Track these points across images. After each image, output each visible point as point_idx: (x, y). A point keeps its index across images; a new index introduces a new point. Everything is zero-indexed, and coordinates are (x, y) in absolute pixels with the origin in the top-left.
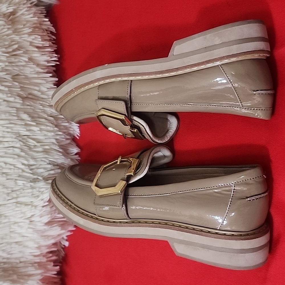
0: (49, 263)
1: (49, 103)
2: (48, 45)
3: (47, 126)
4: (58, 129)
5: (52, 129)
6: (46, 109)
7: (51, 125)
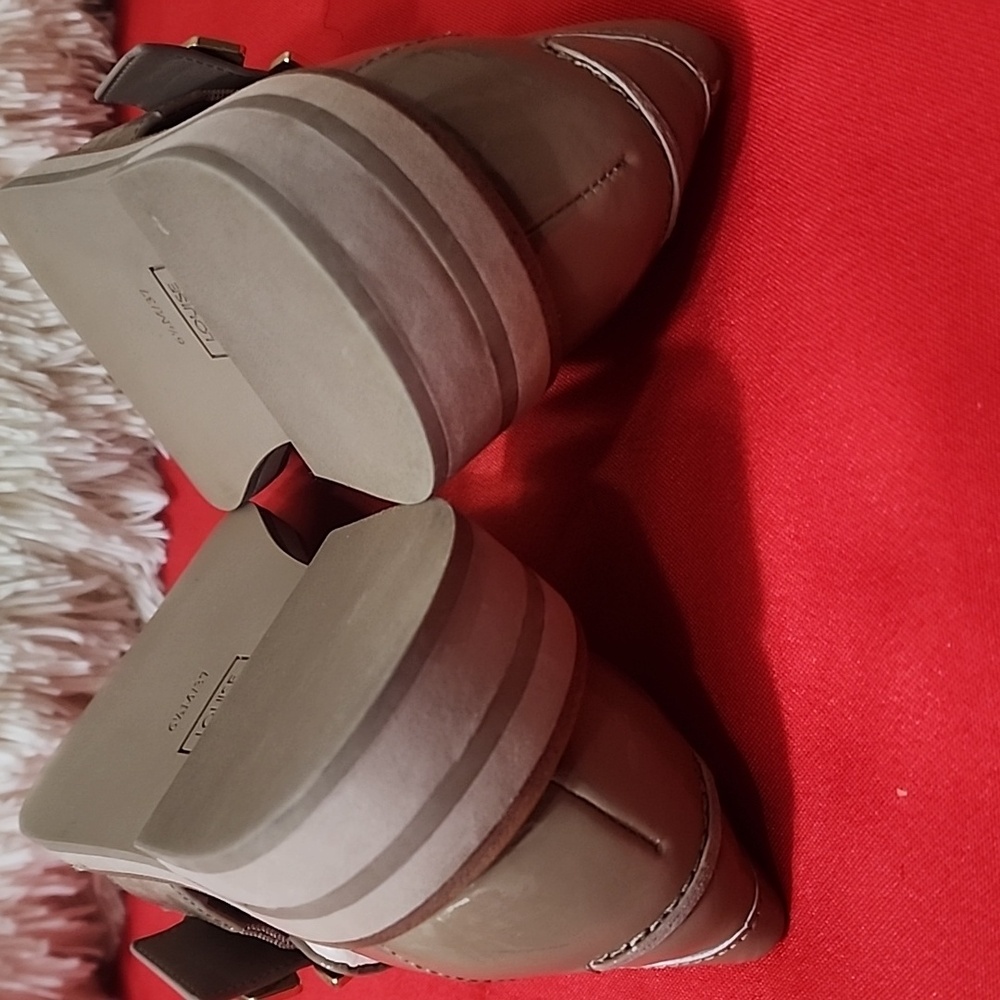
0: (28, 941)
1: (35, 320)
2: (57, 106)
3: (12, 404)
4: (61, 418)
5: (34, 417)
6: (16, 340)
7: (30, 401)
